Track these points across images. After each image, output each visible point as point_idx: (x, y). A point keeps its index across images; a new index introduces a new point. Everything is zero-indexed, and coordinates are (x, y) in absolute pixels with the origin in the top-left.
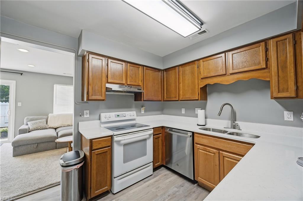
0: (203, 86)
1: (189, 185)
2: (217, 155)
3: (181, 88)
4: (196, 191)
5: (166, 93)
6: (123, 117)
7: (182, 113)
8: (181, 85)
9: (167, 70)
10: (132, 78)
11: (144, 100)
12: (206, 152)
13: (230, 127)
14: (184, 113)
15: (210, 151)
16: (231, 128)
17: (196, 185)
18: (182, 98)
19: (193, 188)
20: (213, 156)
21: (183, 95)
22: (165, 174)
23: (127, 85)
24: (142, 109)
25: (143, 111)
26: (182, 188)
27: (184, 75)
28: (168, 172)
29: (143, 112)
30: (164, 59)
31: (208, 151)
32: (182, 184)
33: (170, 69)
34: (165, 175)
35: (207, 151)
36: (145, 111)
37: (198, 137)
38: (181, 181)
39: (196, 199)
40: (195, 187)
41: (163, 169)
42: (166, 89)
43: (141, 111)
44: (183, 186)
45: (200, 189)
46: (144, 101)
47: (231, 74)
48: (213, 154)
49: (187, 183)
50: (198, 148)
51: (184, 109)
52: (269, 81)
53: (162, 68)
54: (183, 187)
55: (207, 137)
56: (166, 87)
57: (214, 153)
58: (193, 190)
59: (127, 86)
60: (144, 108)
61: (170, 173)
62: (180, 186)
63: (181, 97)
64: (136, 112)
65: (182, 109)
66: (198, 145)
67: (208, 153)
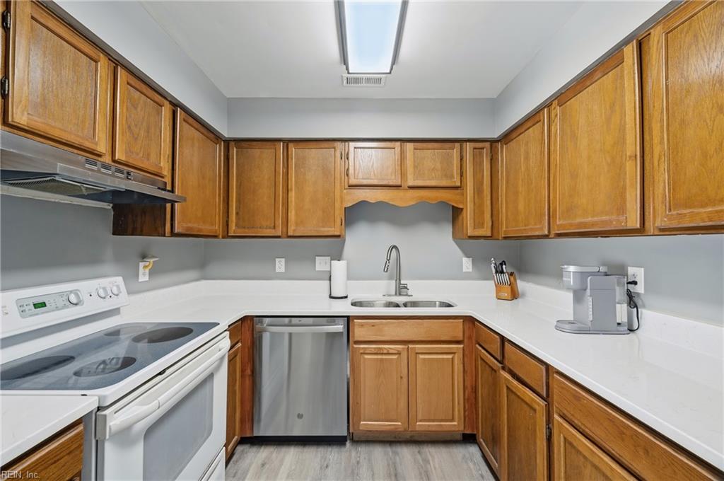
0: (351, 205)
1: (336, 455)
2: (404, 355)
3: (293, 203)
4: (359, 457)
5: (237, 213)
6: (65, 307)
7: (278, 270)
8: (292, 195)
9: (243, 144)
10: (136, 139)
11: (176, 231)
12: (379, 357)
13: (394, 293)
14: (283, 270)
15: (391, 351)
16: (396, 294)
17: (348, 444)
18: (294, 230)
19: (350, 455)
20: (397, 358)
21: (297, 224)
22: (260, 462)
23: (114, 161)
24: (141, 264)
25: (144, 274)
26: (329, 471)
27: (302, 170)
28: (264, 453)
29: (144, 277)
30: (233, 107)
31: (385, 352)
32: (321, 461)
33: (255, 143)
34: (263, 465)
35: (382, 354)
36: (152, 273)
37: (362, 325)
38: (312, 456)
39: (373, 475)
40: (350, 451)
41: (243, 451)
42: (239, 201)
43: (137, 276)
44: (327, 467)
45: (363, 449)
46: (173, 234)
47: (411, 188)
48: (395, 357)
49: (329, 453)
50: (361, 353)
51: (283, 260)
52: (462, 209)
53: (226, 133)
54: (329, 468)
55: (384, 321)
56: (238, 194)
57: (399, 353)
58: (353, 461)
59: (113, 169)
60: (152, 260)
61: (272, 453)
62: (321, 468)
63: (293, 228)
64: (123, 278)
65: (277, 260)
66: (362, 346)
67: (384, 357)
